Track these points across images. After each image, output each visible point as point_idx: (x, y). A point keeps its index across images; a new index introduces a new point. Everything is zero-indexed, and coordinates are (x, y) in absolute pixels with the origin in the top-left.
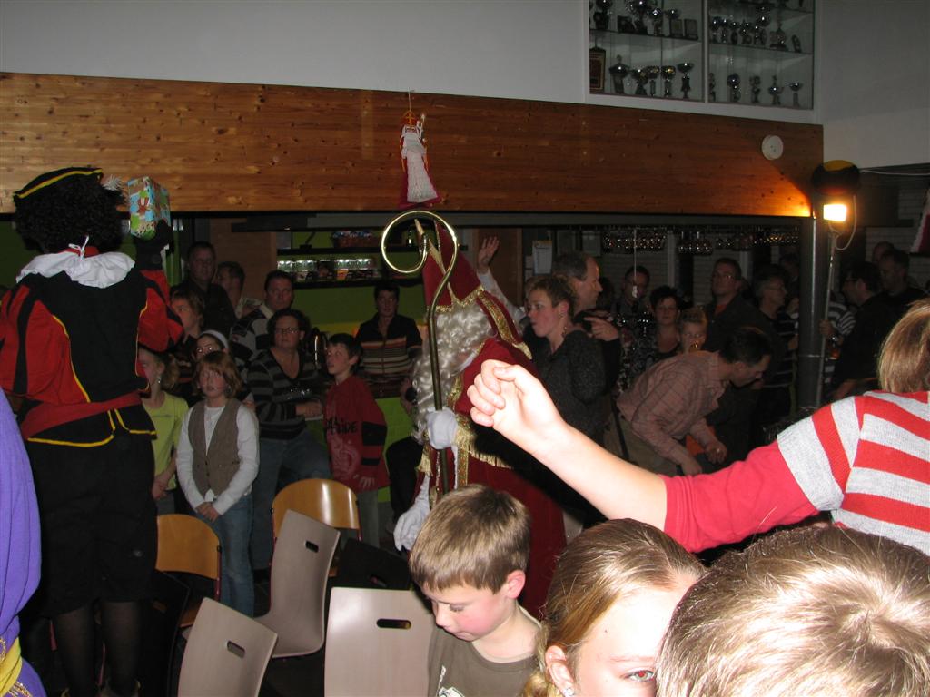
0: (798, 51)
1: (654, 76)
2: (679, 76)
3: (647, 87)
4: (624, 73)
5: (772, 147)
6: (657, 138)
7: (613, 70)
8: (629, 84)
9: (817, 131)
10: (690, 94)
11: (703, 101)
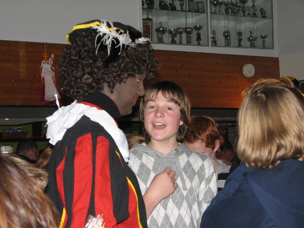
0: (264, 17)
1: (181, 33)
2: (195, 32)
3: (177, 39)
4: (163, 32)
5: (249, 70)
6: (181, 66)
7: (158, 30)
8: (167, 37)
9: (275, 61)
10: (201, 42)
11: (208, 45)
